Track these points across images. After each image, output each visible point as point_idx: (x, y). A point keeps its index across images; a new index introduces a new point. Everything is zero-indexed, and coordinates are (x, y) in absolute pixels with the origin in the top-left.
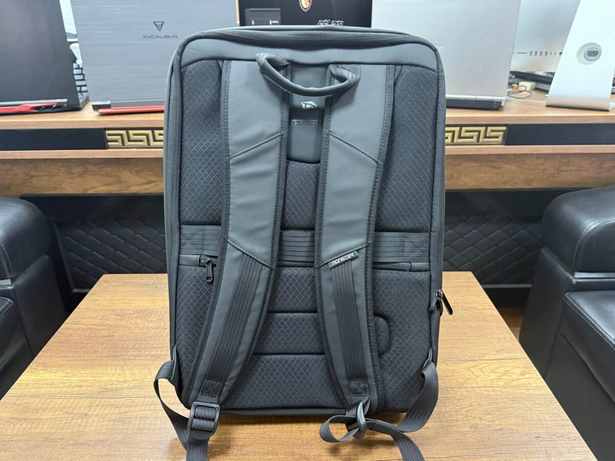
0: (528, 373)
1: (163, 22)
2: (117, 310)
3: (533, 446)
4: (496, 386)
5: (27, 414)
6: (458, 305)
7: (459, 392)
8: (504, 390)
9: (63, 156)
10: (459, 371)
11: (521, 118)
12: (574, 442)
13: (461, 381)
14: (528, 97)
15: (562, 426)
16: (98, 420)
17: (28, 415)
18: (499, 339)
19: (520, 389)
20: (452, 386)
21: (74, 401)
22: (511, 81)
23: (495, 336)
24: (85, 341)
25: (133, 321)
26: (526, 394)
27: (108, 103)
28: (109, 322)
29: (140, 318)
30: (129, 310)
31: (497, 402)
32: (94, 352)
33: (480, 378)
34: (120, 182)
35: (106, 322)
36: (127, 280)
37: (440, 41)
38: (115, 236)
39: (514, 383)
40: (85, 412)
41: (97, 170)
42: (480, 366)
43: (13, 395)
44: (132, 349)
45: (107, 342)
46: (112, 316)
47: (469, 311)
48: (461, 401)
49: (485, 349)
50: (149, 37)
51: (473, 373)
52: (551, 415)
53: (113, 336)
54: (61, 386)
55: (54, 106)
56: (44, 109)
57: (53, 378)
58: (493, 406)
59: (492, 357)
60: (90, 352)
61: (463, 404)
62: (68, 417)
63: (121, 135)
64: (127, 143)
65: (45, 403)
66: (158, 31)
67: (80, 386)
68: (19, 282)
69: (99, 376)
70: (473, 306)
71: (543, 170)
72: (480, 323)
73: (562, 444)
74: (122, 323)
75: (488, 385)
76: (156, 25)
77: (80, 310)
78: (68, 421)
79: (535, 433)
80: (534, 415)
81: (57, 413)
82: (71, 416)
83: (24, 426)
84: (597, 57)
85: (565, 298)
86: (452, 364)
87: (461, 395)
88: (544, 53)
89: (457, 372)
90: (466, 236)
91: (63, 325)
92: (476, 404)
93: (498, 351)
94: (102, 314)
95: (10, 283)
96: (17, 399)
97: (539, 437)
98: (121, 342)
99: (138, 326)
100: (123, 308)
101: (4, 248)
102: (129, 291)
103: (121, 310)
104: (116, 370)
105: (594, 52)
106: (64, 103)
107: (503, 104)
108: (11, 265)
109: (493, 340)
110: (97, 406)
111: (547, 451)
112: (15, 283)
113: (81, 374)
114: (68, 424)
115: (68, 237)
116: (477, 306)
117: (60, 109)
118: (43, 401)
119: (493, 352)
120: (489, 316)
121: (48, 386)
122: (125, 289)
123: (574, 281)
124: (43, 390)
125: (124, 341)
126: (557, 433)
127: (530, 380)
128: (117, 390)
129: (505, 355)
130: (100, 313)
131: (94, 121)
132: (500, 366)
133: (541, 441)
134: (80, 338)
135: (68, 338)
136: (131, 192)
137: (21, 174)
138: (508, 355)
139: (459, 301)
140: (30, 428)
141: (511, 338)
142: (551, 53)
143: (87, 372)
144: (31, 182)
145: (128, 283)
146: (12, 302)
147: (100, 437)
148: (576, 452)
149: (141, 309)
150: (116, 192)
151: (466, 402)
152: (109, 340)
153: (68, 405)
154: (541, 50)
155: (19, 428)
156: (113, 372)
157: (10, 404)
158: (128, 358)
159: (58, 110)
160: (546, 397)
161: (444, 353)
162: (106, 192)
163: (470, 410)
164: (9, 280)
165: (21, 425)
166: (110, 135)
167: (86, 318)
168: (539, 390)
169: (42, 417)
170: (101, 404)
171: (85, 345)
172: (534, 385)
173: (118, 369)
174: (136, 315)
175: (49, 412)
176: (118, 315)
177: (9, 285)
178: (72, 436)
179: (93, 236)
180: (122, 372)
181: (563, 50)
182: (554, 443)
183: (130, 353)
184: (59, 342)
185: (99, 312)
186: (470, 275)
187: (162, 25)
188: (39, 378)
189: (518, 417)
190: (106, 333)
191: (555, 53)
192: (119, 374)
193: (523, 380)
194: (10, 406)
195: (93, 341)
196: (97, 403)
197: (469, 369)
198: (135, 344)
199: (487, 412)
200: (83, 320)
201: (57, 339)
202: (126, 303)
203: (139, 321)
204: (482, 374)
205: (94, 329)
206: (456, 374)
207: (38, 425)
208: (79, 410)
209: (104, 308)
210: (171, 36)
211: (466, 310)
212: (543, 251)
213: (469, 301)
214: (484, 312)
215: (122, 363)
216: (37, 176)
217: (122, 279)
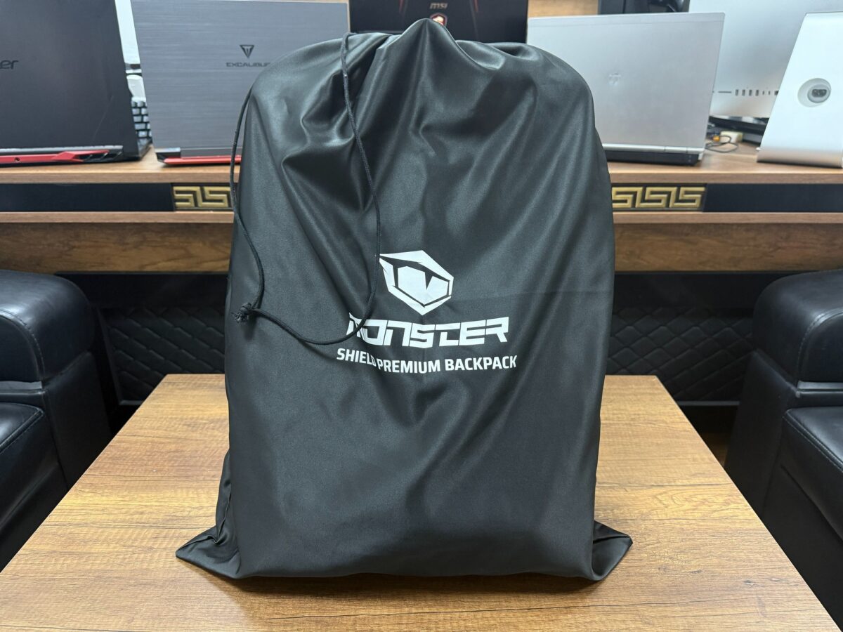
0: (734, 503)
1: (253, 46)
2: (186, 419)
3: (742, 592)
4: (691, 518)
5: (71, 547)
6: (639, 418)
7: (643, 526)
8: (702, 524)
9: (115, 219)
10: (641, 499)
11: (725, 176)
12: (795, 588)
13: (645, 511)
14: (733, 151)
15: (779, 568)
16: (167, 555)
17: (73, 548)
18: (694, 460)
19: (723, 523)
20: (634, 518)
21: (133, 531)
22: (710, 131)
23: (689, 456)
24: (145, 458)
25: (209, 433)
26: (731, 529)
27: (178, 150)
28: (176, 434)
29: (218, 429)
30: (202, 419)
31: (693, 537)
32: (158, 471)
33: (669, 507)
34: (189, 256)
35: (173, 433)
36: (199, 382)
37: (617, 74)
38: (179, 329)
39: (716, 515)
40: (150, 545)
41: (159, 240)
42: (670, 494)
43: (53, 523)
44: (208, 467)
45: (175, 458)
46: (181, 426)
47: (654, 424)
48: (646, 536)
49: (676, 472)
50: (234, 65)
51: (660, 501)
52: (765, 554)
53: (182, 451)
54: (115, 512)
55: (106, 154)
56: (92, 158)
57: (105, 502)
58: (688, 543)
59: (686, 482)
60: (152, 471)
61: (647, 539)
62: (127, 551)
63: (194, 193)
64: (201, 204)
65: (95, 533)
66: (246, 57)
67: (142, 513)
68: (53, 385)
69: (166, 500)
70: (659, 419)
71: (755, 246)
72: (669, 440)
73: (779, 590)
74: (194, 435)
75: (681, 517)
76: (243, 49)
77: (138, 418)
78: (126, 556)
79: (744, 576)
80: (742, 554)
81: (112, 546)
82: (131, 550)
83: (68, 562)
84: (824, 97)
85: (786, 416)
86: (632, 490)
87: (646, 529)
88: (754, 93)
89: (641, 501)
90: (651, 335)
91: (116, 436)
92: (666, 540)
93: (693, 475)
94: (168, 423)
95: (41, 387)
96: (59, 528)
97: (749, 582)
98: (194, 459)
99: (216, 439)
100: (195, 416)
101: (35, 339)
102: (202, 396)
103: (192, 418)
104: (187, 494)
105: (820, 91)
106: (118, 150)
107: (700, 158)
108: (43, 363)
109: (687, 461)
110: (165, 537)
111: (759, 599)
112: (47, 387)
113: (142, 497)
114: (127, 560)
115: (116, 330)
116: (664, 419)
117: (113, 158)
118: (93, 531)
119: (687, 477)
120: (681, 431)
121: (99, 512)
122: (196, 393)
123: (798, 393)
124: (92, 517)
125: (198, 458)
126: (773, 577)
127: (736, 511)
128: (190, 518)
129: (703, 480)
130: (165, 422)
131: (158, 174)
132: (696, 493)
133: (752, 586)
134: (139, 453)
135: (123, 454)
136: (202, 270)
137: (57, 244)
138: (707, 479)
139: (640, 413)
140: (78, 564)
141: (710, 459)
142: (763, 93)
143: (150, 495)
144: (70, 255)
145: (200, 385)
146: (42, 412)
147: (170, 576)
148: (798, 600)
149: (218, 418)
150: (183, 270)
151: (651, 538)
152: (177, 457)
153: (127, 537)
154: (750, 89)
155: (63, 564)
156: (185, 496)
157: (49, 534)
158: (204, 478)
159: (110, 159)
160: (757, 532)
161: (621, 477)
162: (170, 270)
163: (657, 547)
164: (40, 382)
165: (64, 560)
166: (178, 192)
167: (145, 429)
168: (749, 523)
169: (93, 551)
170: (171, 535)
171: (145, 462)
172: (741, 517)
173: (191, 492)
174: (212, 425)
175: (102, 544)
176: (189, 426)
177: (40, 390)
178: (133, 574)
179: (150, 329)
180: (196, 496)
181: (779, 88)
182: (769, 588)
183: (205, 473)
184: (110, 458)
185: (162, 421)
186: (654, 380)
187: (251, 50)
188: (86, 502)
189: (720, 557)
190: (173, 447)
191: (769, 93)
192: (193, 499)
193: (727, 511)
194: (50, 536)
195: (156, 457)
196: (164, 534)
197: (655, 497)
198: (213, 461)
199: (679, 551)
200: (143, 431)
201: (108, 455)
202: (198, 410)
203: (216, 433)
204: (673, 503)
205: (156, 443)
206: (639, 503)
207: (87, 560)
208: (141, 542)
209: (170, 416)
210: (263, 64)
211: (650, 423)
212: (755, 354)
213: (653, 412)
214: (674, 426)
215: (195, 484)
216: (79, 247)
217: (193, 380)
